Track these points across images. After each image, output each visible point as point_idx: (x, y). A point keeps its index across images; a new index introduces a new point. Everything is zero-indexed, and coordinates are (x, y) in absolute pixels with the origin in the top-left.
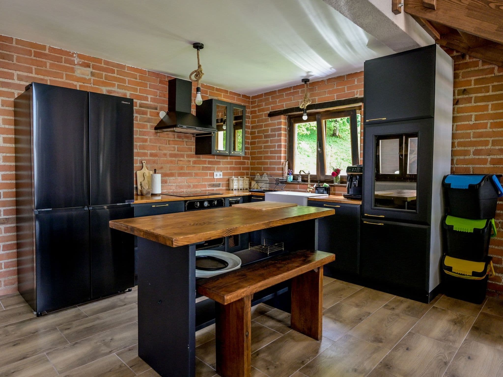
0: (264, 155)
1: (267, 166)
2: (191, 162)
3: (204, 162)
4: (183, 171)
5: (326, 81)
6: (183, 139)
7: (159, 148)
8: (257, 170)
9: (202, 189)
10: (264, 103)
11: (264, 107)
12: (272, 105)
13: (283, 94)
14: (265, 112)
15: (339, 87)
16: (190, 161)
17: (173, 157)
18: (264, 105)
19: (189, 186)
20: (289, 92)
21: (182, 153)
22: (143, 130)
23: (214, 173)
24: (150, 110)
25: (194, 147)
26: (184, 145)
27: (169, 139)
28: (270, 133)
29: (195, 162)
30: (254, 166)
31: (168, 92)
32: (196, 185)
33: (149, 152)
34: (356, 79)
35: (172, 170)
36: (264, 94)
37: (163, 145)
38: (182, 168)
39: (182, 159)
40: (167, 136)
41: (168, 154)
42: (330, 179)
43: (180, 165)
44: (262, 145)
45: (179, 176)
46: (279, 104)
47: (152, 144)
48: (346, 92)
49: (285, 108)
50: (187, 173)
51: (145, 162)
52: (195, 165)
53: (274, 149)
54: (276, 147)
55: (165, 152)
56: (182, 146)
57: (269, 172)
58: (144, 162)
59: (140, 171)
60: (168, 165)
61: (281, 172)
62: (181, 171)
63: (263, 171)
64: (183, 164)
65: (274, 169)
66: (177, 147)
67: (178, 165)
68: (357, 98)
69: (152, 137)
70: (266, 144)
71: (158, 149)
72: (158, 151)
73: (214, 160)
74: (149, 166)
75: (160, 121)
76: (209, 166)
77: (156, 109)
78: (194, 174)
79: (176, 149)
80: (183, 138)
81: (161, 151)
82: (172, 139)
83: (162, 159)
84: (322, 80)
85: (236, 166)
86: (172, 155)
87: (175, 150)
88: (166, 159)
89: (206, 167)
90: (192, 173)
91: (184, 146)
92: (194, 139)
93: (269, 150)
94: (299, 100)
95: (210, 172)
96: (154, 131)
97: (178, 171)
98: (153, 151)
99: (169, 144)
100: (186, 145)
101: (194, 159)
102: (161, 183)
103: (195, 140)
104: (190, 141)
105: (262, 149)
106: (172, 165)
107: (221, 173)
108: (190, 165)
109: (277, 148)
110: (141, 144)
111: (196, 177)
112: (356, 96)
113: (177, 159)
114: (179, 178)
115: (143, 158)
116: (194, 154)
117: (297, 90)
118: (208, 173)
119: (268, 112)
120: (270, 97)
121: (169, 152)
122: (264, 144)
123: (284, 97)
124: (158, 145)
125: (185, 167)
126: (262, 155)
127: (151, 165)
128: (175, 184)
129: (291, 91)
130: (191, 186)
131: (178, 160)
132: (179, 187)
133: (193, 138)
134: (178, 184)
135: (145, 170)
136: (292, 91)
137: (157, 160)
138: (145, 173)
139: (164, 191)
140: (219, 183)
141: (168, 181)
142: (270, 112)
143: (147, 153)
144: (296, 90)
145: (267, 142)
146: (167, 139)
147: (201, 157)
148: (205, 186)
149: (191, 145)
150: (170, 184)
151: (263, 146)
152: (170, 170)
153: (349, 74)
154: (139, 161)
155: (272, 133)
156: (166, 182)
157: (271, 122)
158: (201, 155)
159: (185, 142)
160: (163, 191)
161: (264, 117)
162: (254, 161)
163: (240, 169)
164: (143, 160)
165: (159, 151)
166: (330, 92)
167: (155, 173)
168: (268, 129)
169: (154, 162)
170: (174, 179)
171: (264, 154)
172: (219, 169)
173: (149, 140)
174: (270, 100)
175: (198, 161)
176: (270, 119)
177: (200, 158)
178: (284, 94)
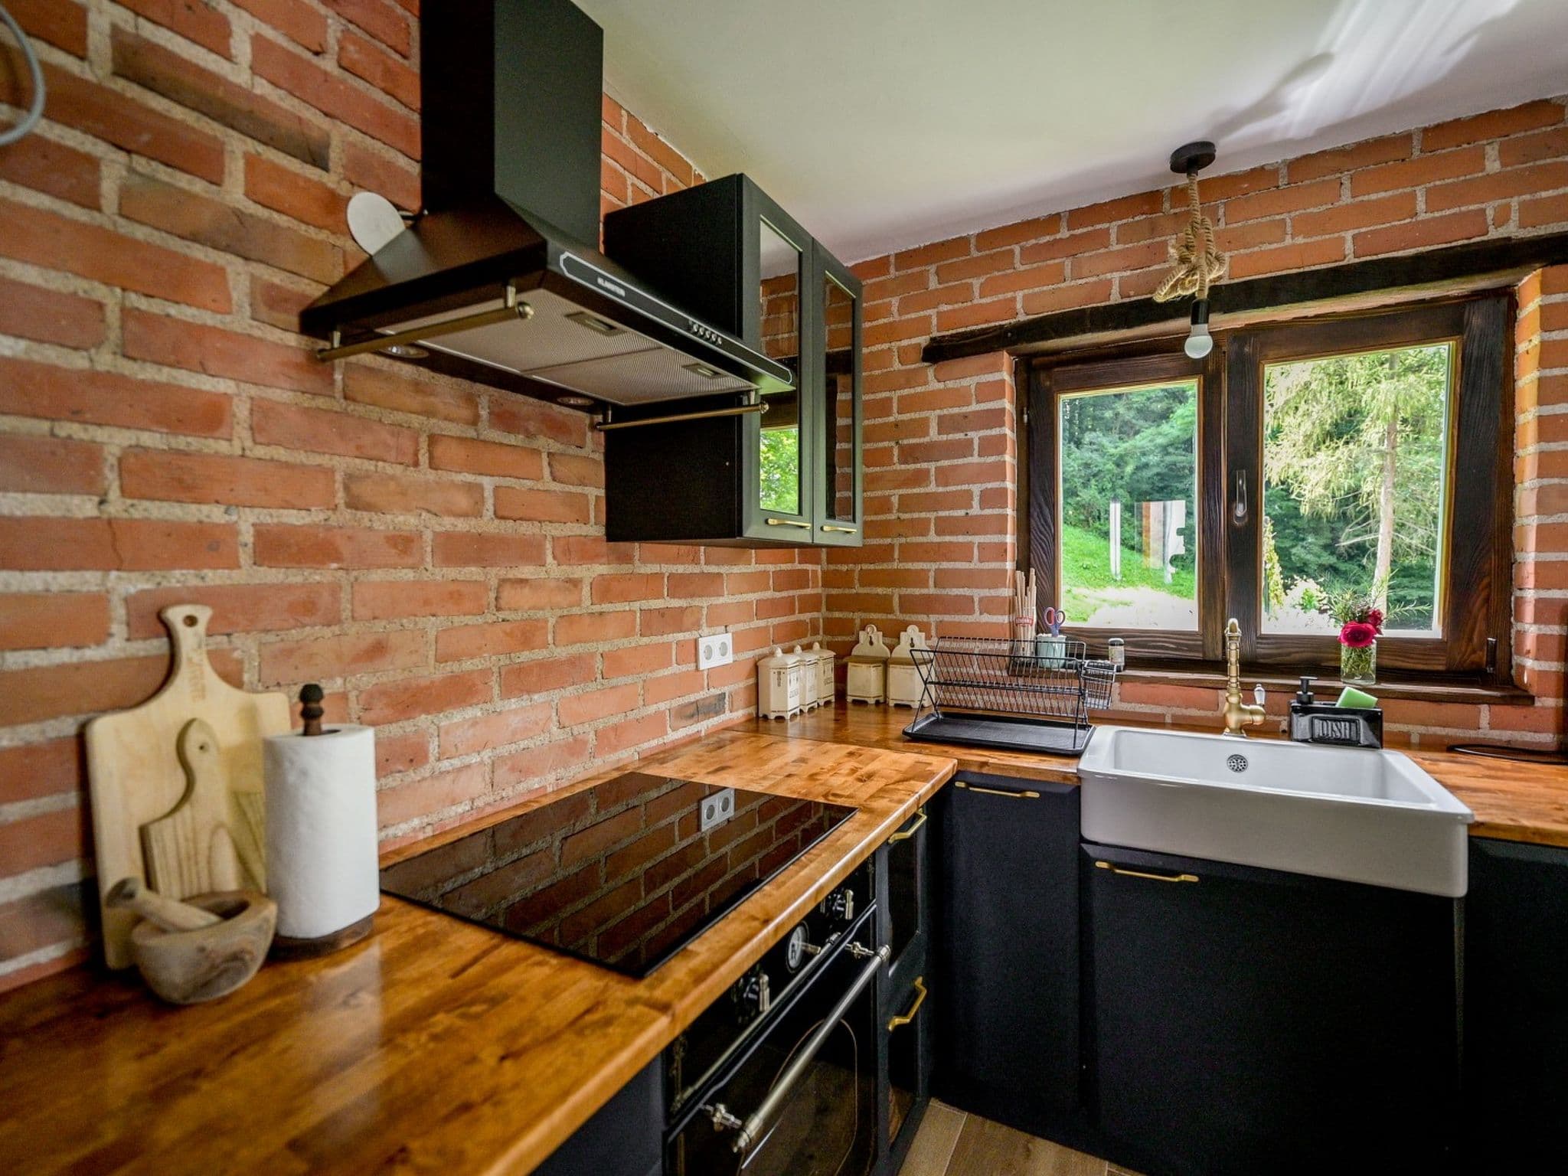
0: (903, 540)
1: (924, 591)
2: (586, 591)
3: (651, 585)
4: (539, 654)
5: (1284, 171)
6: (529, 435)
7: (347, 488)
8: (865, 610)
9: (646, 746)
10: (895, 301)
11: (897, 318)
12: (945, 308)
13: (1012, 252)
14: (905, 343)
15: (1374, 197)
16: (575, 583)
17: (466, 562)
18: (895, 309)
19: (575, 748)
20: (1047, 238)
21: (526, 529)
22: (173, 310)
23: (696, 641)
24: (252, 146)
25: (596, 493)
26: (539, 478)
27: (437, 425)
28: (934, 435)
29: (604, 590)
30: (847, 591)
31: (414, 64)
32: (615, 728)
33: (246, 522)
34: (1496, 146)
35: (457, 658)
36: (892, 260)
37: (390, 469)
38: (527, 635)
39: (527, 571)
40: (415, 401)
41: (428, 536)
42: (1289, 654)
43: (518, 616)
44: (887, 493)
45: (507, 692)
46: (984, 301)
47: (281, 454)
48: (1422, 217)
49: (1022, 318)
50: (562, 663)
51: (204, 614)
52: (606, 607)
53: (961, 513)
54: (976, 502)
55: (407, 521)
56: (529, 483)
57: (933, 618)
58: (191, 621)
59: (141, 712)
60: (432, 625)
61: (1005, 619)
62: (525, 656)
63: (898, 615)
64: (534, 608)
65: (964, 605)
66: (497, 488)
67: (501, 615)
68: (1509, 239)
69: (281, 395)
70: (910, 491)
71: (340, 498)
72: (346, 515)
73: (696, 569)
74: (245, 646)
75: (353, 265)
76: (676, 603)
77: (317, 157)
78: (599, 664)
79: (489, 504)
80: (532, 426)
81: (365, 516)
82: (453, 429)
83: (377, 576)
84: (1256, 165)
85: (778, 595)
86: (453, 549)
87: (479, 514)
88: (409, 575)
89: (662, 613)
90: (592, 655)
91: (539, 486)
92: (598, 444)
93: (932, 515)
94: (1109, 276)
95: (680, 636)
96: (292, 339)
97: (504, 660)
98: (293, 518)
99: (433, 465)
100: (554, 480)
101: (601, 569)
102: (377, 770)
103: (602, 450)
104: (573, 450)
105: (889, 510)
106: (456, 619)
107: (728, 638)
108: (575, 610)
109: (982, 508)
110: (151, 439)
111: (614, 682)
112: (1494, 234)
113: (494, 574)
114: (513, 703)
115: (178, 578)
116: (596, 539)
117: (1098, 227)
118: (669, 644)
119: (923, 341)
120: (933, 268)
121: (433, 521)
122: (899, 487)
123: (1017, 265)
124: (342, 464)
125: (552, 621)
126: (888, 541)
127: (271, 638)
128: (486, 754)
129: (1058, 236)
130: (585, 743)
131: (503, 581)
132: (512, 769)
133: (589, 434)
134: (504, 750)
135: (201, 692)
136: (1064, 233)
137: (335, 589)
138: (204, 726)
139: (402, 829)
140: (718, 692)
141: (433, 749)
142: (933, 340)
143: (232, 530)
144: (1090, 229)
145: (920, 478)
146: (416, 421)
147: (637, 554)
148: (657, 723)
149: (582, 483)
150: (445, 765)
151: (895, 500)
152: (441, 659)
153: (1440, 127)
154: (120, 612)
155: (944, 437)
156: (414, 756)
157: (941, 386)
158: (637, 545)
159: (544, 456)
160: (391, 831)
161: (897, 366)
162: (844, 568)
163: (789, 606)
164: (180, 602)
165: (348, 514)
166: (1306, 226)
167: (307, 733)
168: (926, 420)
169: (306, 607)
170: (475, 723)
171: (900, 535)
172: (718, 619)
173: (241, 411)
174: (933, 283)
175: (614, 578)
176: (931, 372)
177: (627, 559)
178: (1017, 249)
